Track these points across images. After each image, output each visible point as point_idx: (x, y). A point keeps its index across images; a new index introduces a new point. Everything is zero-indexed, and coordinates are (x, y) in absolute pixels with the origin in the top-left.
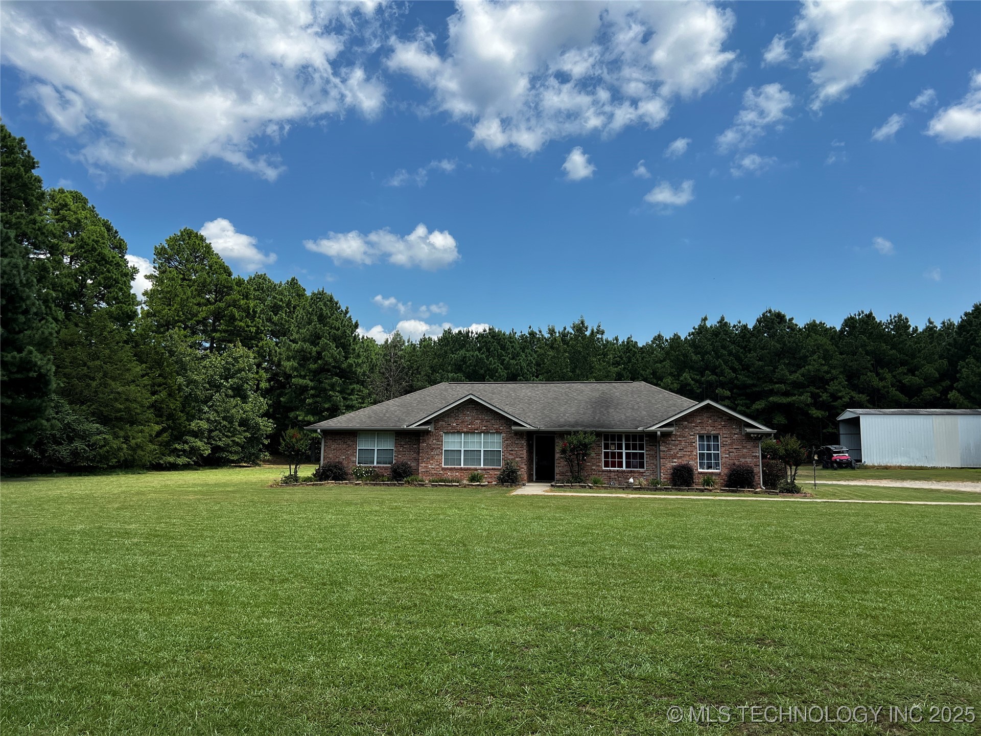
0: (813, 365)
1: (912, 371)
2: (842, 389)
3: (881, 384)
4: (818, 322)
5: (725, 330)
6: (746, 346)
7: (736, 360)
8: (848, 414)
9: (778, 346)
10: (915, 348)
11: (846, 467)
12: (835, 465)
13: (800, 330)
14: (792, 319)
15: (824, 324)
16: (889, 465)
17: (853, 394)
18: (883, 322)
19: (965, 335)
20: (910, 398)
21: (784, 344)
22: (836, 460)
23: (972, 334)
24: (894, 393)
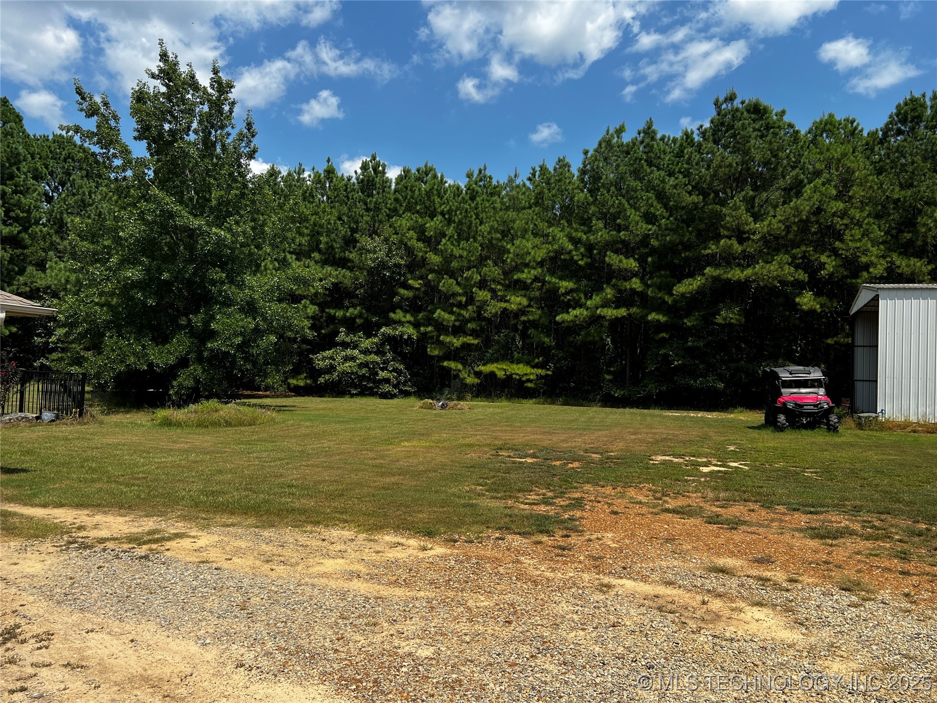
8: (864, 296)
12: (782, 418)
22: (784, 404)
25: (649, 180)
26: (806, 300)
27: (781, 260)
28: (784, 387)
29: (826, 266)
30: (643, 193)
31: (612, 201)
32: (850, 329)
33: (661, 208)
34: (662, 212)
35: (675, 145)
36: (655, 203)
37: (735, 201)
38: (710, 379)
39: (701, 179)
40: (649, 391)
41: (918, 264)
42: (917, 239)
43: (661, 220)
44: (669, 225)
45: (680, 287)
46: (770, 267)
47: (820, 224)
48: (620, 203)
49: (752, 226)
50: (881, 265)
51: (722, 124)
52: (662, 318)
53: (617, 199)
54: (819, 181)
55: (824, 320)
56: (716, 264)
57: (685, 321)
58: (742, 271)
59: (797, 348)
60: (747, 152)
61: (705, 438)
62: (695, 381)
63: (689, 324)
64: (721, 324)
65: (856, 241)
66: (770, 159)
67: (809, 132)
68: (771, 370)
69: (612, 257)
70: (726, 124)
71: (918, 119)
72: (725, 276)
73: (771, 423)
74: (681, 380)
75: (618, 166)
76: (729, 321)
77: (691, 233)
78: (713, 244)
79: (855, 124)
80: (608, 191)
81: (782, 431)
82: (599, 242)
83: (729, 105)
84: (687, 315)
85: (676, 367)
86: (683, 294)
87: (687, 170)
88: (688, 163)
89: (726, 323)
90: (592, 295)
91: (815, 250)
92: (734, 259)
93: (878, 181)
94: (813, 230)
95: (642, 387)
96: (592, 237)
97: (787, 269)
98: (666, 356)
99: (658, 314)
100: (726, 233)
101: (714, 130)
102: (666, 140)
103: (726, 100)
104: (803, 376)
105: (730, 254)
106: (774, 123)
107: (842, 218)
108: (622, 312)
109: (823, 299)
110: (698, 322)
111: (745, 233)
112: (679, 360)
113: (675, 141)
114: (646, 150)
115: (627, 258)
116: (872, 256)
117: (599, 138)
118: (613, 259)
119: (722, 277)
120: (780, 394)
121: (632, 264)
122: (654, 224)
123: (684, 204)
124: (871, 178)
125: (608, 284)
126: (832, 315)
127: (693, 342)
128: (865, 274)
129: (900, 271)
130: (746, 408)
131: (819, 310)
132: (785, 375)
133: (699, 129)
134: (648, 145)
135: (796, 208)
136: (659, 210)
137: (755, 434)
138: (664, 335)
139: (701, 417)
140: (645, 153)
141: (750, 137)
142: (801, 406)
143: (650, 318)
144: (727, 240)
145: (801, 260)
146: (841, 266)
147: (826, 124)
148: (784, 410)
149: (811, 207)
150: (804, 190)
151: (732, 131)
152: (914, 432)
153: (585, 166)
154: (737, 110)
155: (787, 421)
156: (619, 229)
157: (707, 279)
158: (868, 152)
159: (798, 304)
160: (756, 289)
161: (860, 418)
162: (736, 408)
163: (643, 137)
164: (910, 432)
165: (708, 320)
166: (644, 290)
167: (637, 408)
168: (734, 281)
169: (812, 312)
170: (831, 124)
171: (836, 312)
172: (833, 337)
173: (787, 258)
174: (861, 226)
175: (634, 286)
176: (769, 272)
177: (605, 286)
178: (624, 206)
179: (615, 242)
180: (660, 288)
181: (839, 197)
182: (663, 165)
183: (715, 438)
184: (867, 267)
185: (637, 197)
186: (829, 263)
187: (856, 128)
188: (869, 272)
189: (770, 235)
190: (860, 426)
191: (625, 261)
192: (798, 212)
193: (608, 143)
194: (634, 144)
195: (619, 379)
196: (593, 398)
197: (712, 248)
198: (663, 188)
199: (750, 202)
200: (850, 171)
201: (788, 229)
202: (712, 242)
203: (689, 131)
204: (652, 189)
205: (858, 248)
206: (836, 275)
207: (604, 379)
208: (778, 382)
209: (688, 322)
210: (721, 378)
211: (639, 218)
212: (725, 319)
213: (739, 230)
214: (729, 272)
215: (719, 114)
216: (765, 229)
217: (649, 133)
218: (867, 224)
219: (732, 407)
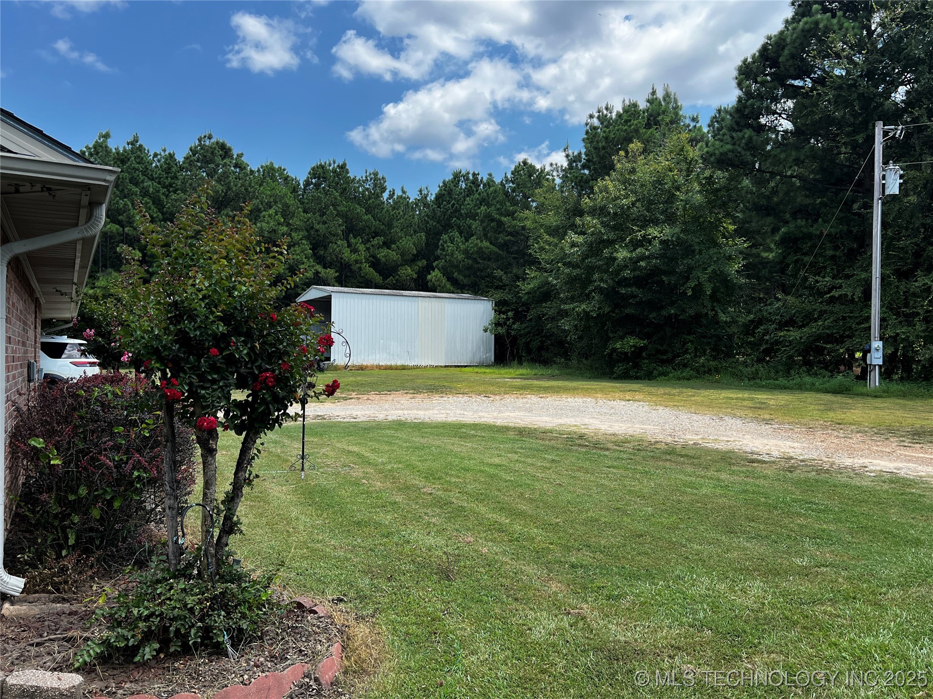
0: (268, 223)
1: (387, 245)
2: (305, 260)
3: (354, 257)
4: (276, 166)
5: (139, 157)
6: (171, 185)
7: (153, 204)
8: (314, 293)
9: (219, 188)
10: (393, 215)
13: (252, 172)
14: (242, 154)
15: (284, 170)
16: (365, 364)
17: (319, 268)
18: (357, 179)
19: (445, 205)
20: (385, 279)
21: (229, 188)
23: (454, 204)
24: (368, 270)
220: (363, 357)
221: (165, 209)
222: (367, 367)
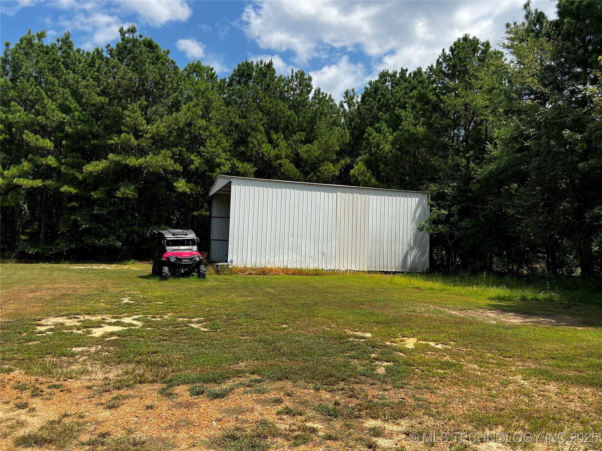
8: (220, 183)
11: (187, 275)
12: (166, 269)
14: (168, 51)
16: (269, 266)
18: (283, 78)
22: (168, 259)
24: (289, 166)
25: (65, 79)
26: (180, 185)
27: (165, 154)
28: (168, 245)
29: (194, 162)
30: (60, 89)
31: (31, 89)
32: (208, 205)
33: (75, 102)
34: (76, 106)
35: (88, 57)
36: (70, 98)
37: (133, 106)
38: (111, 239)
39: (108, 85)
40: (61, 249)
41: (248, 167)
42: (248, 151)
43: (75, 112)
44: (81, 117)
45: (88, 167)
46: (157, 158)
47: (191, 133)
48: (38, 92)
49: (145, 127)
50: (228, 165)
51: (125, 48)
52: (73, 191)
53: (36, 88)
54: (192, 104)
55: (191, 199)
56: (118, 153)
57: (92, 194)
58: (137, 160)
59: (174, 217)
60: (142, 72)
61: (104, 290)
62: (99, 241)
63: (95, 196)
64: (120, 197)
65: (213, 147)
66: (159, 81)
67: (185, 70)
68: (158, 232)
69: (29, 135)
70: (128, 49)
71: (249, 76)
72: (124, 162)
73: (157, 273)
74: (87, 240)
75: (38, 62)
76: (127, 196)
77: (99, 126)
78: (116, 137)
79: (213, 71)
80: (28, 81)
81: (166, 280)
82: (18, 122)
83: (131, 36)
84: (95, 189)
85: (84, 229)
86: (91, 173)
87: (97, 77)
88: (98, 71)
89: (124, 198)
90: (10, 167)
91: (188, 151)
92: (132, 149)
93: (227, 110)
94: (186, 137)
95: (54, 245)
96: (10, 116)
97: (170, 162)
98: (75, 221)
99: (70, 187)
100: (126, 129)
101: (119, 51)
102: (81, 52)
103: (129, 31)
104: (182, 237)
105: (128, 146)
106: (162, 56)
107: (205, 132)
108: (38, 183)
109: (192, 185)
110: (103, 195)
111: (140, 132)
112: (87, 224)
113: (88, 54)
114: (64, 55)
115: (43, 137)
116: (222, 158)
117: (22, 36)
118: (29, 137)
119: (121, 162)
120: (165, 251)
121: (48, 144)
122: (67, 114)
123: (93, 102)
124: (223, 107)
125: (26, 157)
126: (196, 196)
127: (99, 210)
128: (218, 170)
129: (238, 170)
130: (137, 261)
131: (189, 193)
132: (169, 236)
133: (107, 47)
134: (65, 51)
135: (176, 119)
136: (74, 105)
137: (145, 283)
138: (74, 204)
139: (102, 269)
140: (63, 57)
141: (146, 61)
142: (180, 260)
143: (62, 189)
144: (127, 135)
145: (178, 157)
146: (203, 163)
147: (196, 67)
148: (168, 263)
149: (186, 120)
150: (181, 108)
151: (132, 55)
152: (250, 274)
153: (7, 56)
154: (136, 40)
155: (170, 271)
156: (38, 113)
157: (110, 162)
158: (221, 91)
159: (175, 187)
160: (147, 174)
161: (217, 266)
162: (130, 260)
163: (61, 45)
164: (248, 275)
165: (110, 194)
166: (58, 166)
167: (49, 263)
168: (131, 166)
169: (184, 193)
170: (199, 67)
171: (199, 194)
172: (197, 211)
173: (169, 153)
174: (216, 138)
175: (50, 163)
176: (157, 161)
177: (22, 160)
178: (42, 94)
179: (33, 123)
180: (72, 166)
181: (203, 117)
182: (78, 71)
183: (111, 290)
184: (219, 165)
185: (54, 90)
186: (197, 161)
187: (214, 74)
188: (220, 169)
189: (158, 135)
190: (218, 272)
191: (41, 140)
192: (177, 121)
193: (30, 42)
194: (53, 48)
195: (33, 239)
196: (9, 255)
197: (115, 140)
198: (77, 87)
199: (144, 109)
200: (209, 101)
201: (170, 132)
202: (115, 135)
203: (100, 49)
204: (68, 87)
205: (214, 152)
206: (200, 169)
207: (20, 239)
208: (164, 241)
209: (95, 195)
210: (119, 238)
211: (55, 107)
212: (123, 194)
213: (135, 128)
214: (127, 159)
215: (123, 40)
216: (155, 131)
217: (67, 43)
218: (220, 137)
219: (126, 260)
220: (267, 258)
221: (84, 100)
222: (271, 270)
